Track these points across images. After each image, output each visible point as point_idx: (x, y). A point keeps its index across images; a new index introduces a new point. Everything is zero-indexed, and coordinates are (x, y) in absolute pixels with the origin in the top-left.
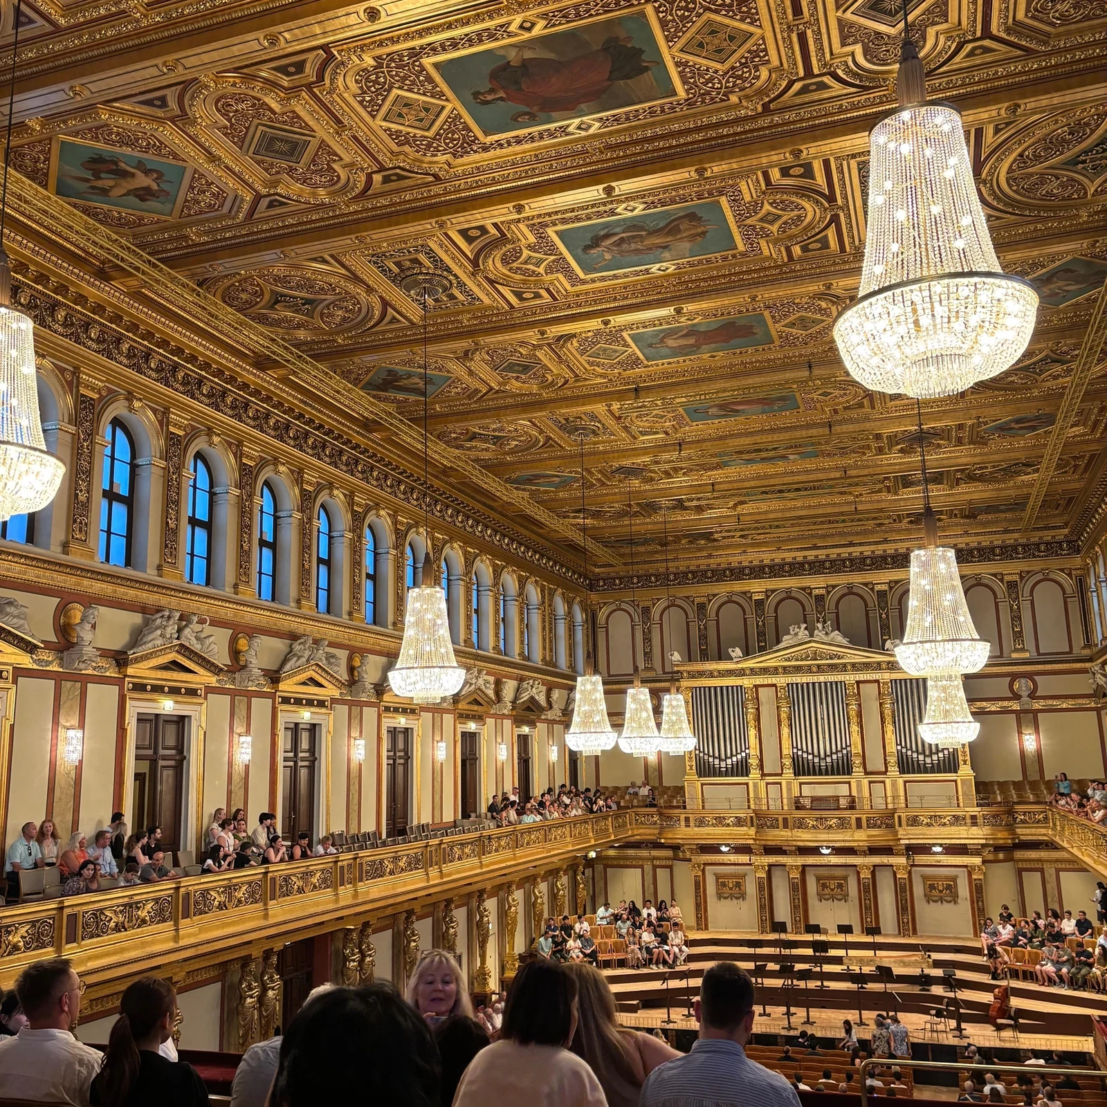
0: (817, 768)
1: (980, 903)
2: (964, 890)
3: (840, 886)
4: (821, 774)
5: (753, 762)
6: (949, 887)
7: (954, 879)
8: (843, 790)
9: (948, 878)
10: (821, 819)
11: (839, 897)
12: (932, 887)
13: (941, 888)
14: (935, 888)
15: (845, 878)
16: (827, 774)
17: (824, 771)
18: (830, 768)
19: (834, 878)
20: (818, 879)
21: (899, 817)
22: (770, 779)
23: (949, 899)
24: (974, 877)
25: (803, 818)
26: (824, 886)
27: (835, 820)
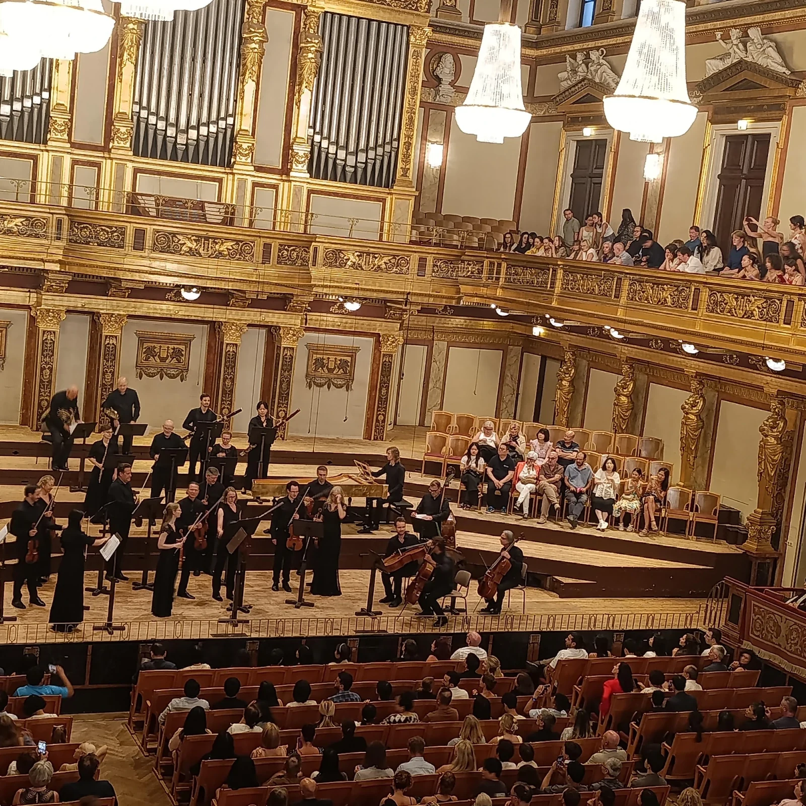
0: (170, 147)
1: (384, 391)
2: (363, 371)
3: (177, 354)
4: (174, 158)
5: (59, 119)
6: (343, 365)
7: (353, 353)
8: (208, 192)
9: (344, 351)
10: (207, 238)
11: (173, 372)
12: (320, 363)
13: (331, 366)
14: (323, 366)
15: (187, 342)
16: (185, 159)
17: (180, 154)
18: (191, 149)
19: (169, 339)
20: (142, 340)
21: (316, 249)
22: (81, 155)
23: (340, 382)
24: (384, 350)
25: (174, 235)
26: (150, 352)
27: (229, 244)
